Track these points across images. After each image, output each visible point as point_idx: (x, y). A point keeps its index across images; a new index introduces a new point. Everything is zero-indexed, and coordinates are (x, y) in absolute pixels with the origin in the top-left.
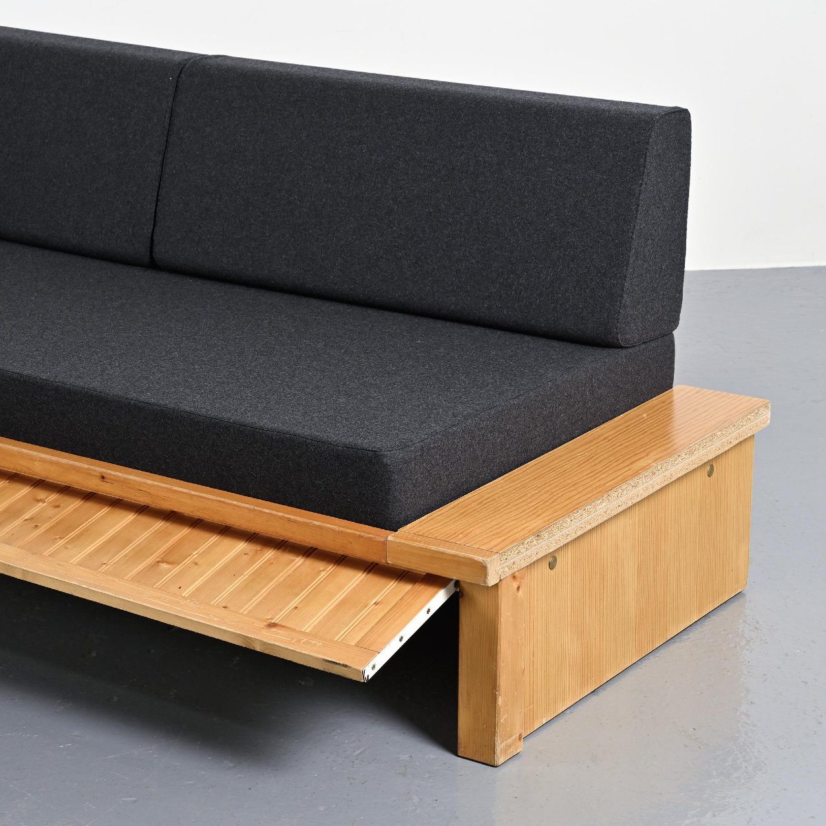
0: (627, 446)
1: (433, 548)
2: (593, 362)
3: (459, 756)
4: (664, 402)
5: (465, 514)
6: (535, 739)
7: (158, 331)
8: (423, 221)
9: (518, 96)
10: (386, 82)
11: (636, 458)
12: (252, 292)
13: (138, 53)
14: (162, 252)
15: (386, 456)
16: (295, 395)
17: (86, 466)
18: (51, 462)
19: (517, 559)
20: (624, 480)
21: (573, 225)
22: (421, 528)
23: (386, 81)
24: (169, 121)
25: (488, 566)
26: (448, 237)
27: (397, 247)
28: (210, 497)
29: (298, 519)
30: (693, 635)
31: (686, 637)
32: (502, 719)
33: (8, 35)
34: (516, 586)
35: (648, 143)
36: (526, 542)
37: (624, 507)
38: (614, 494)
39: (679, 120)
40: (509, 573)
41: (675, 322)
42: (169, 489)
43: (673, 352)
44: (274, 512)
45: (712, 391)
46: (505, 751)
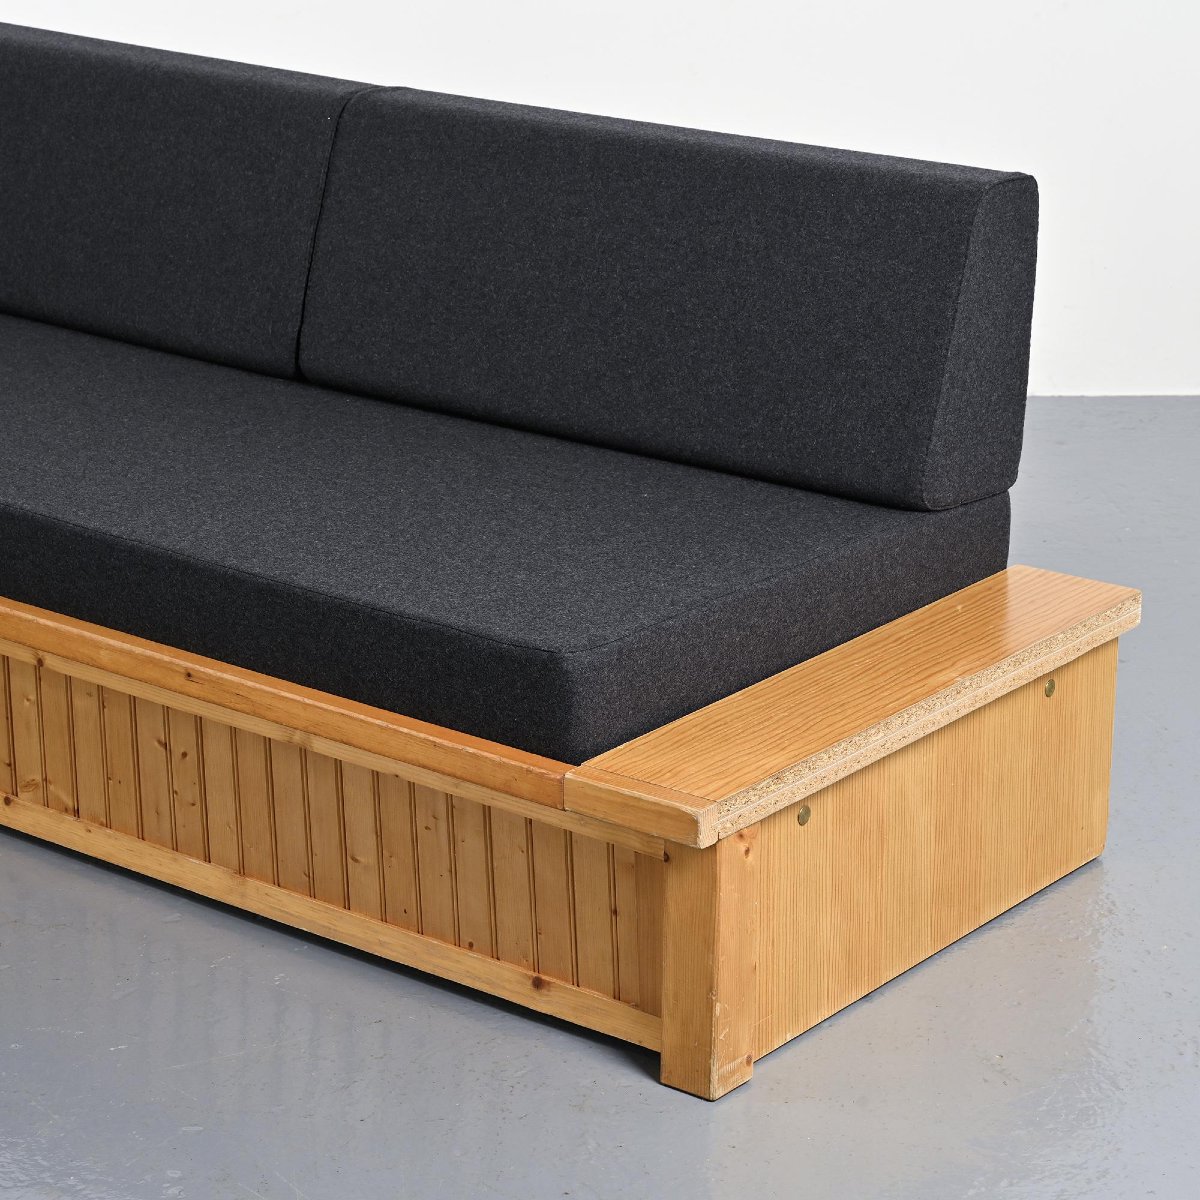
0: (925, 652)
1: (626, 791)
2: (885, 531)
3: (661, 1084)
4: (990, 589)
5: (679, 744)
6: (771, 1063)
7: (288, 470)
8: (663, 326)
9: (798, 153)
10: (619, 130)
11: (936, 669)
12: (431, 419)
13: (288, 82)
14: (311, 359)
15: (567, 659)
16: (457, 567)
17: (166, 658)
18: (122, 651)
19: (745, 810)
20: (914, 701)
21: (866, 336)
22: (615, 762)
23: (619, 128)
24: (325, 177)
25: (701, 820)
26: (695, 349)
27: (625, 360)
28: (332, 708)
29: (446, 743)
30: (1018, 919)
31: (1009, 921)
32: (721, 1035)
33: (117, 54)
34: (744, 849)
35: (971, 223)
36: (759, 787)
37: (911, 740)
38: (896, 721)
39: (1019, 193)
40: (732, 830)
41: (1011, 476)
42: (274, 694)
43: (1008, 517)
44: (414, 733)
45: (1061, 575)
46: (723, 1079)
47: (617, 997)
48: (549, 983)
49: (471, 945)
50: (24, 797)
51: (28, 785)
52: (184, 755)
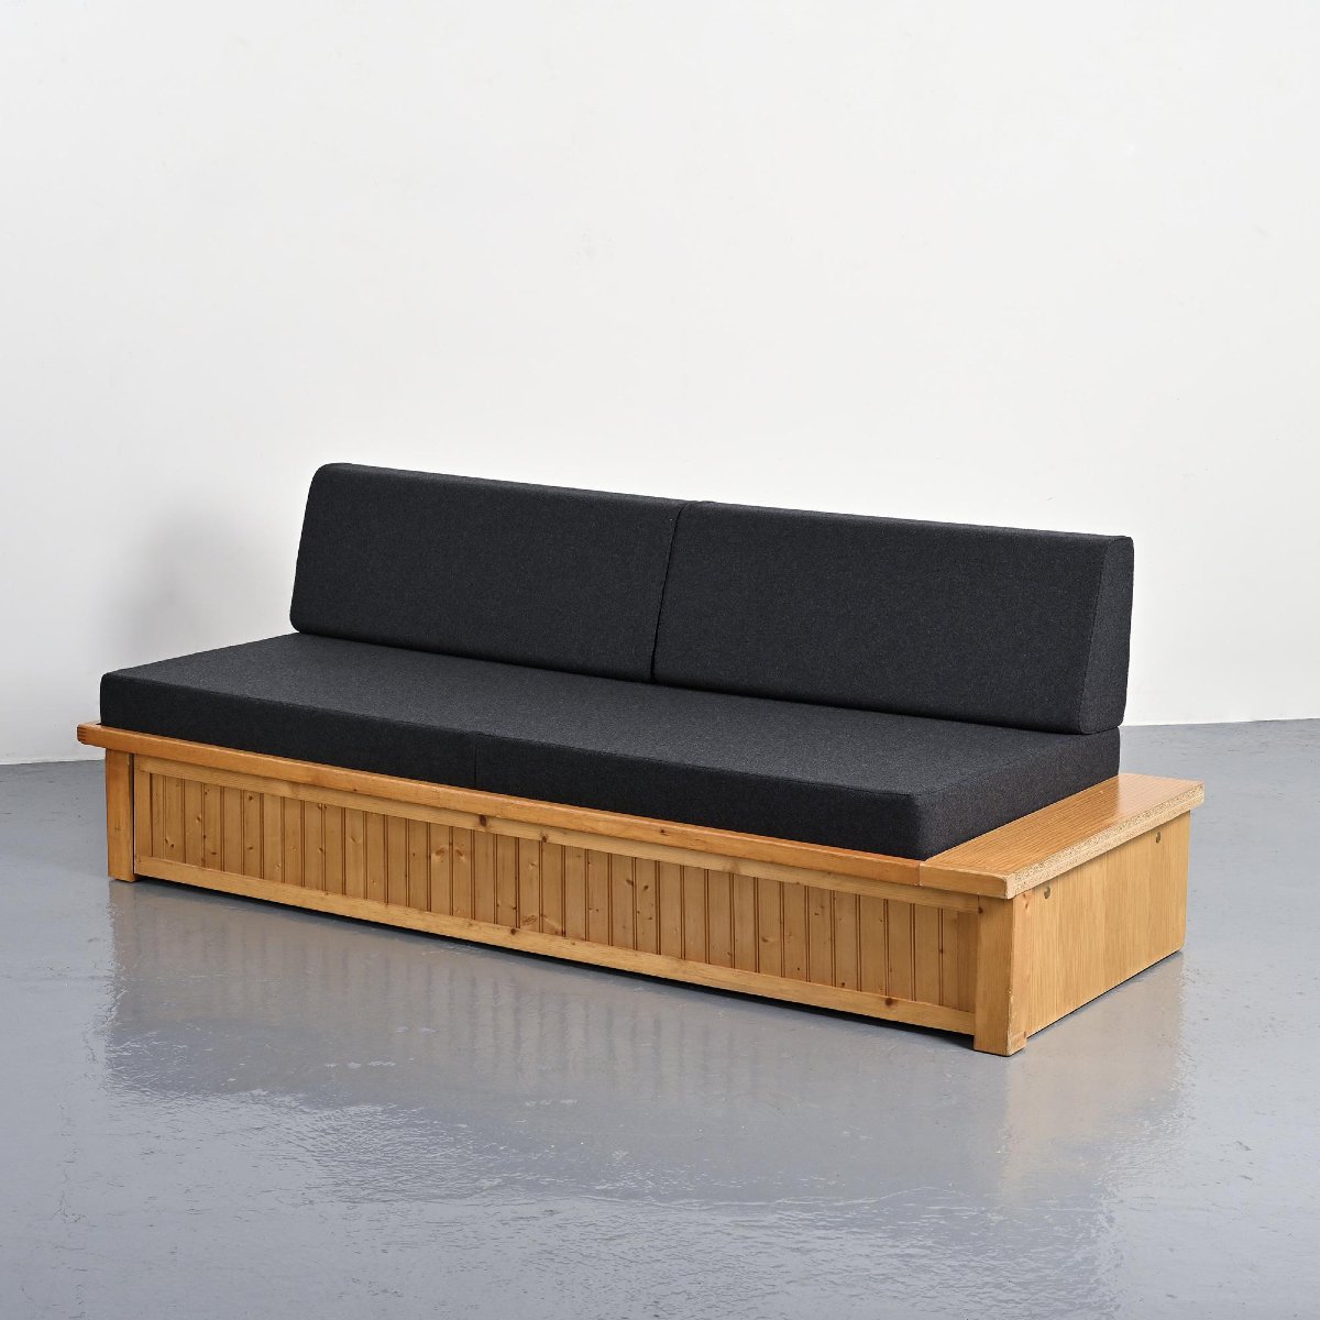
1: (960, 870)
2: (1058, 745)
3: (974, 1050)
4: (1114, 783)
5: (977, 851)
6: (1035, 1040)
14: (662, 669)
15: (917, 799)
17: (646, 824)
18: (615, 822)
19: (1026, 880)
22: (946, 858)
24: (669, 555)
25: (1009, 881)
32: (1013, 1015)
34: (1025, 903)
36: (1033, 868)
39: (1124, 547)
40: (1020, 891)
45: (1152, 777)
46: (1014, 1043)
47: (941, 1004)
48: (896, 1001)
49: (843, 984)
50: (524, 928)
51: (528, 921)
52: (646, 887)
